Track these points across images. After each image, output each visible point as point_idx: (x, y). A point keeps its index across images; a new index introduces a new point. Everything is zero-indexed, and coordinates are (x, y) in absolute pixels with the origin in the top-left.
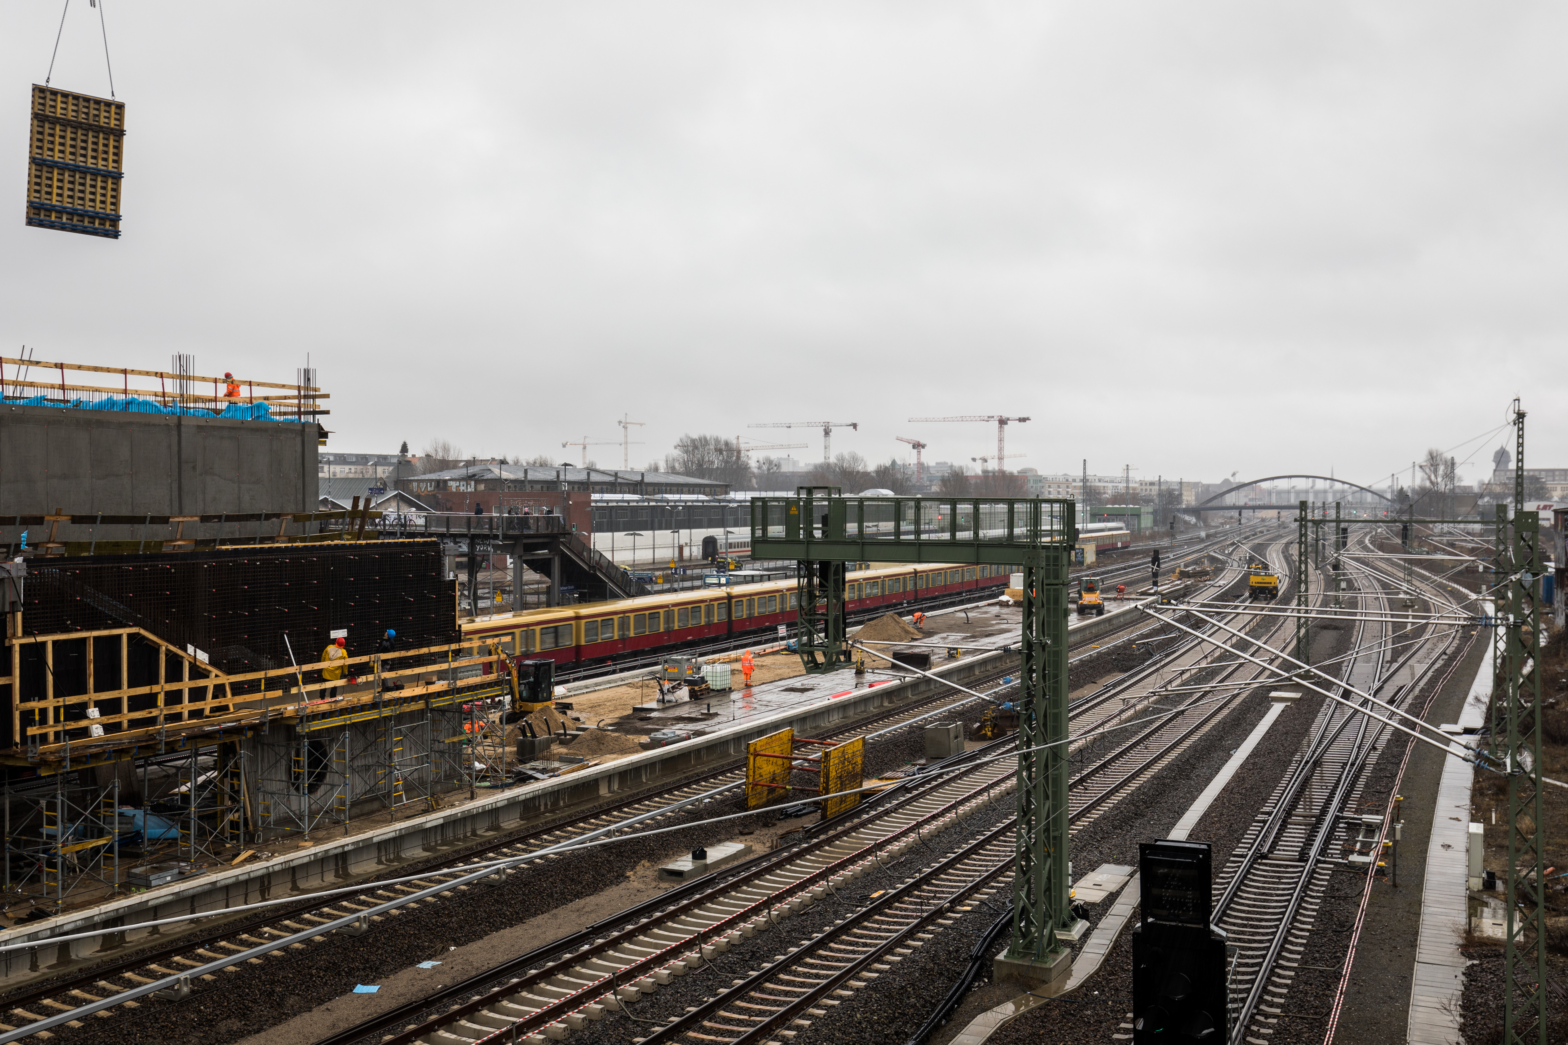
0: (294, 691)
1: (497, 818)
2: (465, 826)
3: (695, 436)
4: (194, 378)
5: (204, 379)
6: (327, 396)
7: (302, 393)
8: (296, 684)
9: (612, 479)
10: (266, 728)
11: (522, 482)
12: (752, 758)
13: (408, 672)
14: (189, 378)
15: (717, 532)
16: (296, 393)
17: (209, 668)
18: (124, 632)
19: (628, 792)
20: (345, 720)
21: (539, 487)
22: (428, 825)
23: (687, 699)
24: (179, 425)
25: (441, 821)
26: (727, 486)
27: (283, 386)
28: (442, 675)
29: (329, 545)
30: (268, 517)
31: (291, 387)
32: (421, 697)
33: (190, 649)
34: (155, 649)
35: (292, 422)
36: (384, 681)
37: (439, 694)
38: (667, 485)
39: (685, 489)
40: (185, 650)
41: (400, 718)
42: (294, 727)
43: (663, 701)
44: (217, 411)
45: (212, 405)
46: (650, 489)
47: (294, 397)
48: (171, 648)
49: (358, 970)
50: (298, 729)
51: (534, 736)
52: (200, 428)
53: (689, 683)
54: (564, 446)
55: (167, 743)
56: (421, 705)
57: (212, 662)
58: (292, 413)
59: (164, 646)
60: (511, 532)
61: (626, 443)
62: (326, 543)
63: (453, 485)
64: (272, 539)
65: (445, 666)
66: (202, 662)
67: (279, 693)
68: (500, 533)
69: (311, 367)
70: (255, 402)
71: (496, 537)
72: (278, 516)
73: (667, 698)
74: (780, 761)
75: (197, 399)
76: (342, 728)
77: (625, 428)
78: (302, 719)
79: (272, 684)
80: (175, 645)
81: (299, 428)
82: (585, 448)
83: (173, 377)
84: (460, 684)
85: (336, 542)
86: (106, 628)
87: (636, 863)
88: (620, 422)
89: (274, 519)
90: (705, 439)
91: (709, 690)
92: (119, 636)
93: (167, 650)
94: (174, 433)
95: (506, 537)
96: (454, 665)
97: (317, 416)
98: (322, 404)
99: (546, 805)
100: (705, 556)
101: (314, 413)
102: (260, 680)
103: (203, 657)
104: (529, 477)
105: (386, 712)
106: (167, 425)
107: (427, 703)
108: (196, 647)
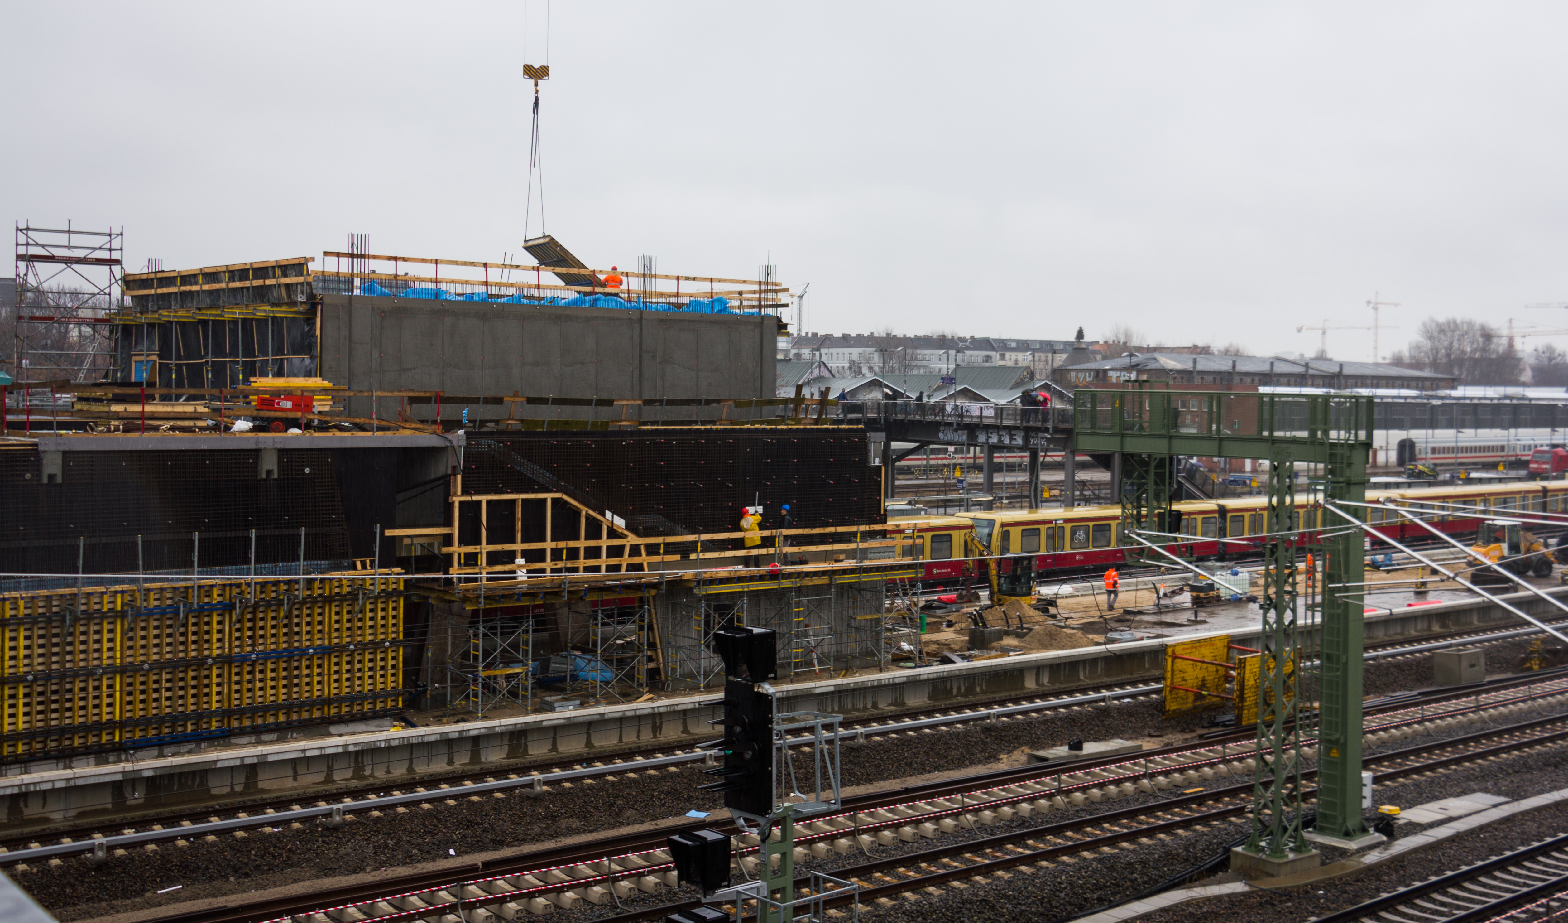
0: (693, 556)
1: (902, 695)
2: (865, 697)
4: (656, 276)
5: (667, 277)
6: (786, 290)
7: (763, 287)
8: (695, 551)
9: (1301, 370)
10: (664, 587)
12: (1170, 660)
13: (813, 548)
14: (651, 276)
15: (1417, 435)
16: (756, 287)
17: (626, 532)
18: (549, 496)
20: (743, 587)
21: (1210, 378)
24: (641, 319)
25: (832, 689)
26: (1454, 380)
27: (745, 282)
28: (851, 554)
29: (749, 429)
30: (708, 402)
31: (752, 282)
32: (824, 573)
33: (608, 514)
34: (577, 513)
35: (753, 315)
36: (785, 555)
37: (844, 572)
40: (604, 515)
41: (799, 590)
42: (691, 589)
44: (679, 306)
45: (674, 300)
47: (755, 292)
48: (591, 512)
49: (697, 798)
50: (695, 591)
51: (985, 625)
52: (661, 321)
55: (569, 592)
56: (824, 580)
57: (628, 527)
58: (754, 307)
59: (584, 510)
62: (746, 426)
64: (714, 422)
65: (852, 546)
66: (619, 527)
67: (677, 557)
69: (771, 263)
70: (715, 297)
71: (1046, 430)
74: (1212, 668)
75: (661, 295)
76: (741, 594)
77: (1375, 309)
78: (698, 582)
79: (671, 548)
80: (594, 510)
81: (759, 320)
83: (637, 276)
84: (867, 563)
85: (757, 426)
86: (533, 492)
88: (1369, 302)
89: (714, 405)
90: (1455, 322)
92: (545, 500)
93: (587, 514)
94: (637, 326)
96: (862, 545)
97: (779, 309)
98: (783, 298)
99: (959, 688)
100: (1401, 461)
101: (777, 306)
102: (658, 545)
103: (620, 522)
104: (1200, 367)
105: (786, 584)
106: (630, 319)
107: (831, 579)
108: (613, 513)
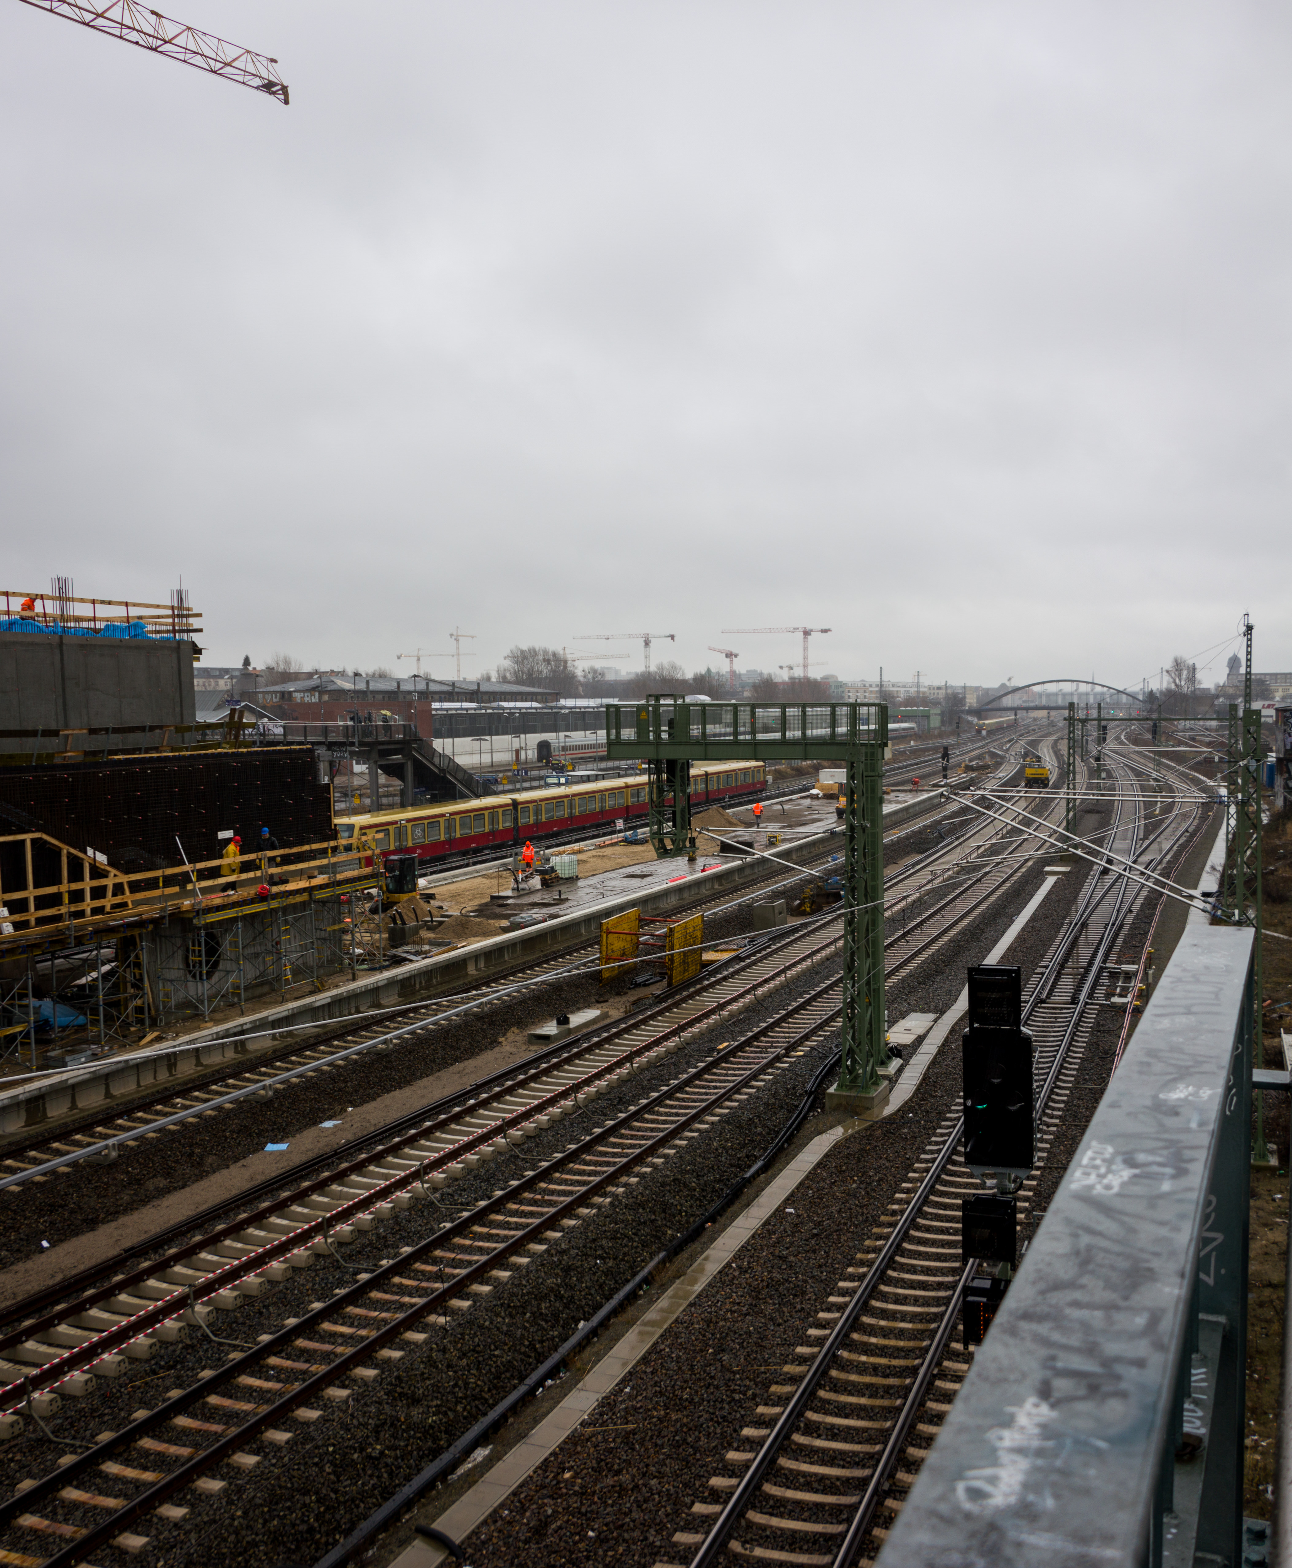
0: (190, 887)
1: (378, 996)
2: (349, 1004)
3: (525, 647)
4: (73, 600)
5: (82, 600)
6: (199, 615)
7: (176, 612)
8: (191, 881)
9: (450, 688)
10: (167, 921)
11: (364, 692)
12: (604, 936)
13: (292, 867)
14: (68, 599)
15: (549, 737)
16: (170, 612)
17: (108, 868)
18: (27, 837)
19: (493, 970)
20: (237, 912)
21: (380, 697)
22: (318, 1004)
23: (539, 887)
24: (61, 644)
25: (329, 1000)
26: (557, 694)
27: (158, 606)
28: (322, 870)
29: (213, 754)
30: (152, 728)
31: (165, 607)
32: (304, 890)
33: (90, 851)
34: (58, 852)
35: (168, 639)
36: (272, 876)
37: (321, 887)
38: (502, 693)
39: (519, 697)
40: (85, 852)
41: (287, 909)
42: (191, 920)
43: (518, 889)
44: (96, 631)
45: (92, 625)
46: (486, 697)
47: (167, 617)
48: (72, 851)
49: (267, 1130)
50: (195, 921)
51: (404, 923)
52: (82, 646)
53: (541, 872)
54: (399, 658)
55: (76, 938)
56: (305, 897)
57: (110, 863)
58: (168, 631)
59: (65, 849)
60: (366, 740)
61: (458, 654)
62: (210, 751)
63: (298, 696)
64: (157, 749)
65: (325, 862)
66: (101, 863)
67: (176, 889)
68: (356, 740)
69: (184, 588)
70: (132, 622)
71: (352, 744)
72: (161, 727)
73: (521, 886)
74: (629, 938)
75: (77, 619)
76: (234, 920)
77: (457, 640)
78: (198, 912)
79: (169, 881)
80: (75, 848)
81: (175, 645)
82: (419, 659)
83: (52, 598)
84: (339, 877)
85: (219, 750)
86: (10, 834)
87: (506, 1031)
88: (451, 635)
89: (158, 731)
90: (534, 650)
91: (558, 878)
92: (23, 842)
93: (69, 853)
94: (57, 651)
95: (361, 744)
96: (334, 860)
97: (191, 634)
98: (195, 623)
99: (421, 983)
100: (540, 759)
101: (189, 631)
102: (157, 878)
103: (102, 858)
104: (371, 688)
105: (274, 904)
106: (50, 644)
107: (310, 895)
108: (95, 849)
